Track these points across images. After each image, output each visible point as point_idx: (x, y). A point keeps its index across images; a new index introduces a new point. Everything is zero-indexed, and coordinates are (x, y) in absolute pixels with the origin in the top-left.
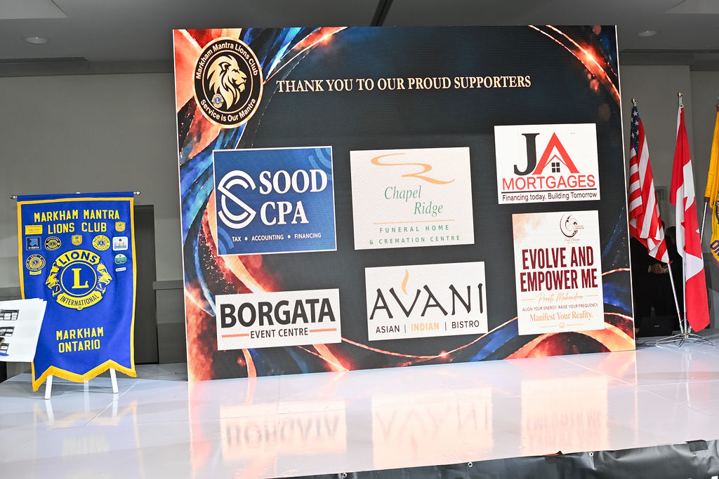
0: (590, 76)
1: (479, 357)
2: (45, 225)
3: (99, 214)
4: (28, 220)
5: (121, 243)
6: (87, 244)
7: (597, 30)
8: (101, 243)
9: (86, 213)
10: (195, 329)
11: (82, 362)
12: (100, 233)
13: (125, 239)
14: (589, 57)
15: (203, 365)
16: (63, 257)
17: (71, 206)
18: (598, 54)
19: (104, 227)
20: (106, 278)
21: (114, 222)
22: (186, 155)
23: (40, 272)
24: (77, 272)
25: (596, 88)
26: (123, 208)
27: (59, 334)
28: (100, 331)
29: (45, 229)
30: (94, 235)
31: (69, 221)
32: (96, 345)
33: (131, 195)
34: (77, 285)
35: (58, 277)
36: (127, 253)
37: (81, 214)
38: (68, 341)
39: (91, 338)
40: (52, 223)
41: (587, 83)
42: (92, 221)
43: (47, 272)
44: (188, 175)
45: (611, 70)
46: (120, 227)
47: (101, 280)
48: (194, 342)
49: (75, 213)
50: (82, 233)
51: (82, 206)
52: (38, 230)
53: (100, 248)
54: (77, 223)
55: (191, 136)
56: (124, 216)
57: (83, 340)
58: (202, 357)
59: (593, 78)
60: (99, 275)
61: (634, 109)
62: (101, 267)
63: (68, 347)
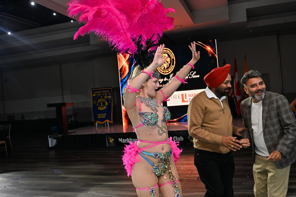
0: (209, 53)
1: (183, 120)
2: (96, 94)
3: (105, 91)
4: (93, 93)
5: (110, 97)
6: (103, 98)
7: (211, 41)
8: (106, 97)
9: (103, 91)
10: (124, 114)
11: (102, 120)
12: (106, 95)
13: (110, 96)
14: (209, 48)
15: (126, 121)
16: (99, 100)
17: (100, 90)
18: (211, 47)
19: (106, 94)
20: (107, 104)
21: (108, 93)
22: (121, 78)
23: (95, 103)
24: (102, 103)
25: (211, 56)
26: (110, 90)
27: (98, 115)
28: (106, 114)
29: (96, 95)
30: (105, 96)
31: (100, 93)
32: (105, 117)
33: (111, 87)
34: (102, 106)
35: (98, 104)
36: (111, 99)
37: (102, 92)
38: (100, 116)
39: (104, 116)
40: (97, 94)
41: (209, 54)
42: (104, 93)
43: (96, 103)
44: (122, 82)
45: (214, 51)
46: (110, 94)
47: (106, 104)
48: (124, 116)
49: (101, 91)
50: (102, 95)
51: (102, 90)
52: (95, 95)
53: (106, 98)
54: (101, 93)
55: (122, 75)
56: (110, 92)
57: (102, 116)
58: (126, 120)
59: (210, 53)
60: (106, 103)
61: (224, 59)
62: (106, 102)
63: (100, 117)
